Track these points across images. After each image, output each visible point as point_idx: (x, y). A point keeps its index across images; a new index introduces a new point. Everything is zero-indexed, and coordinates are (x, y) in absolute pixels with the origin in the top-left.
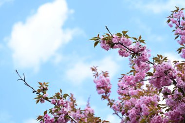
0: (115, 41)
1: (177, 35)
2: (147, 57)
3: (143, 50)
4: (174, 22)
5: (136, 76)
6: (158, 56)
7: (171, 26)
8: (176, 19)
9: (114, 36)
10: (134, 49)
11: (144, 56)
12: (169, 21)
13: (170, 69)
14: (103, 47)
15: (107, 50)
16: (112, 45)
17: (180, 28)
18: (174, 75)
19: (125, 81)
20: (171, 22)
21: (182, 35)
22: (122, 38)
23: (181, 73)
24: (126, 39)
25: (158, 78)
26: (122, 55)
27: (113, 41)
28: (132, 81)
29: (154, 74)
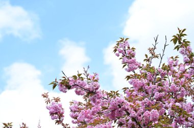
0: (71, 84)
1: (125, 63)
2: (102, 95)
3: (97, 89)
4: (120, 52)
5: (92, 110)
6: (111, 92)
7: (118, 56)
8: (122, 49)
9: (70, 79)
10: (89, 89)
11: (99, 94)
12: (115, 51)
13: (123, 102)
14: (61, 90)
15: (65, 92)
16: (69, 88)
17: (127, 57)
18: (126, 107)
19: (83, 115)
20: (117, 52)
21: (129, 63)
22: (78, 81)
23: (133, 104)
24: (81, 82)
25: (112, 111)
26: (79, 94)
27: (70, 84)
28: (89, 115)
29: (109, 108)
